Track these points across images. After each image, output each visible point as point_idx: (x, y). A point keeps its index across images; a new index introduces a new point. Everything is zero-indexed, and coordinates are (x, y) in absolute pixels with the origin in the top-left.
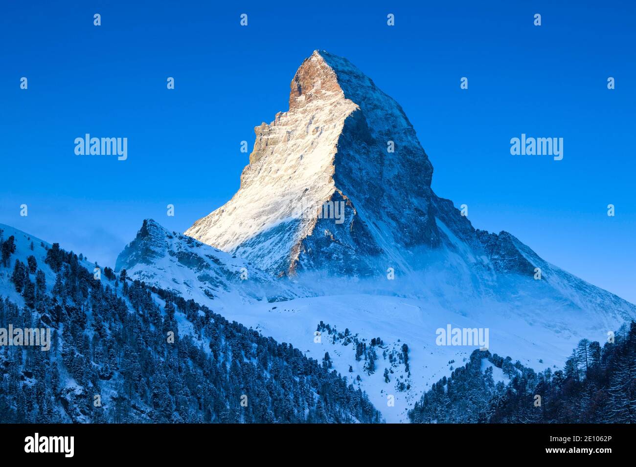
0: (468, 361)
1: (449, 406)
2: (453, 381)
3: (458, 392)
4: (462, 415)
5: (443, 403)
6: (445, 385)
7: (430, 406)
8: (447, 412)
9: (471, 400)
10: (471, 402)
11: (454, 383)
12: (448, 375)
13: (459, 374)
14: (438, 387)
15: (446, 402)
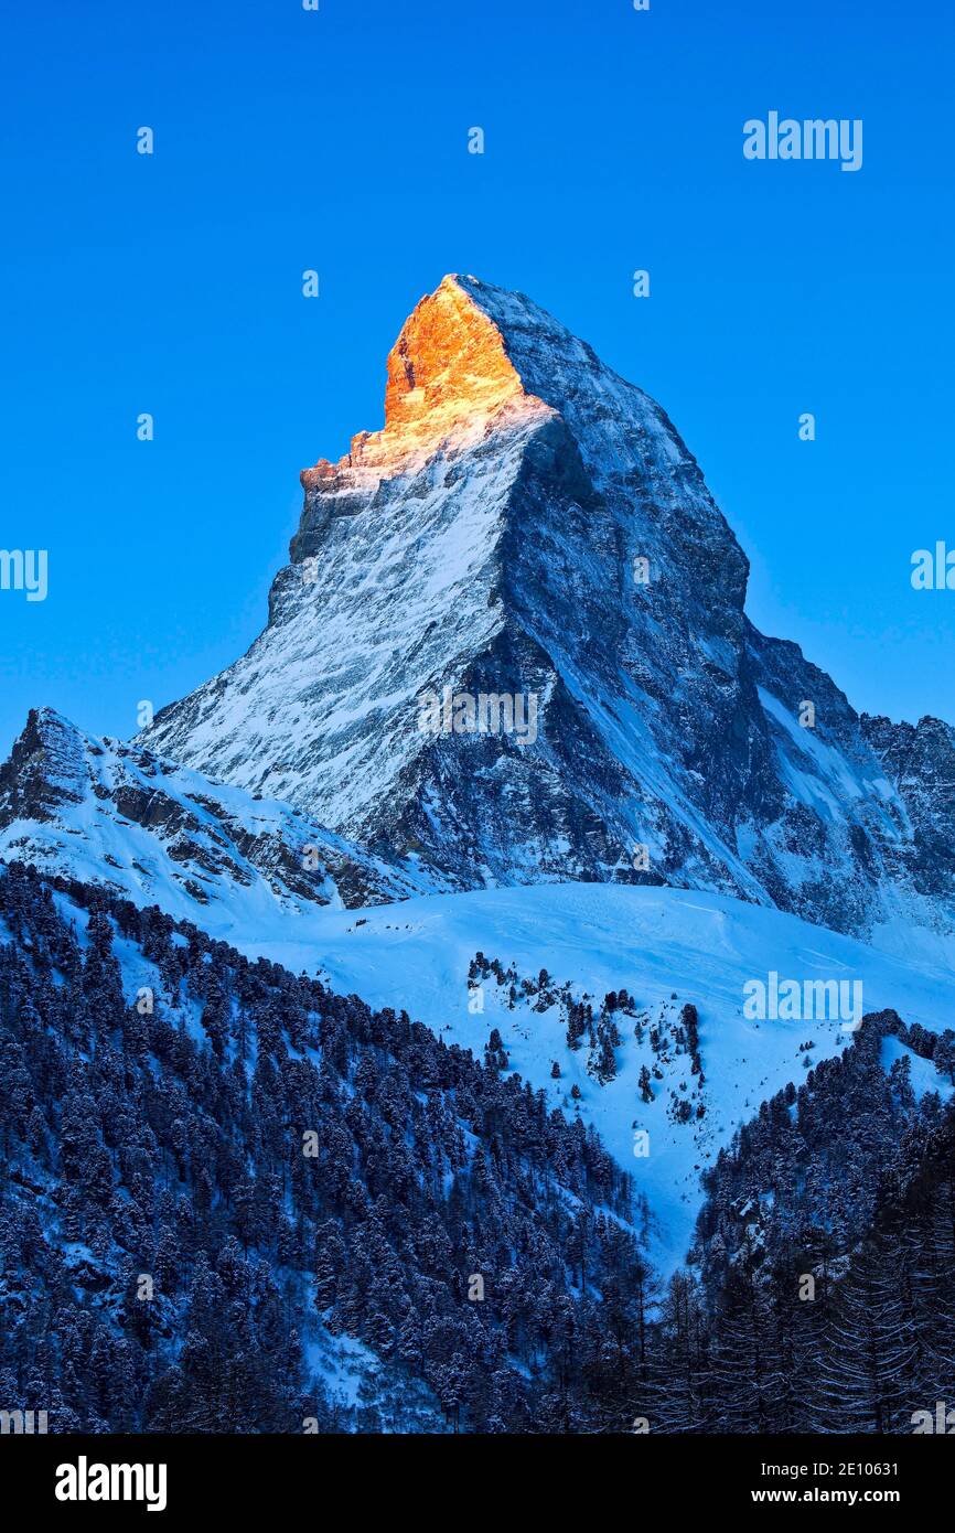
0: (850, 1043)
1: (803, 1158)
2: (812, 1095)
3: (825, 1122)
4: (836, 1179)
5: (788, 1150)
6: (791, 1103)
7: (755, 1159)
8: (799, 1171)
9: (857, 1140)
10: (857, 1146)
11: (815, 1100)
12: (800, 1080)
13: (828, 1077)
14: (774, 1111)
15: (796, 1146)
